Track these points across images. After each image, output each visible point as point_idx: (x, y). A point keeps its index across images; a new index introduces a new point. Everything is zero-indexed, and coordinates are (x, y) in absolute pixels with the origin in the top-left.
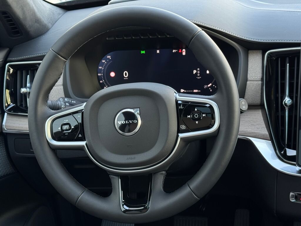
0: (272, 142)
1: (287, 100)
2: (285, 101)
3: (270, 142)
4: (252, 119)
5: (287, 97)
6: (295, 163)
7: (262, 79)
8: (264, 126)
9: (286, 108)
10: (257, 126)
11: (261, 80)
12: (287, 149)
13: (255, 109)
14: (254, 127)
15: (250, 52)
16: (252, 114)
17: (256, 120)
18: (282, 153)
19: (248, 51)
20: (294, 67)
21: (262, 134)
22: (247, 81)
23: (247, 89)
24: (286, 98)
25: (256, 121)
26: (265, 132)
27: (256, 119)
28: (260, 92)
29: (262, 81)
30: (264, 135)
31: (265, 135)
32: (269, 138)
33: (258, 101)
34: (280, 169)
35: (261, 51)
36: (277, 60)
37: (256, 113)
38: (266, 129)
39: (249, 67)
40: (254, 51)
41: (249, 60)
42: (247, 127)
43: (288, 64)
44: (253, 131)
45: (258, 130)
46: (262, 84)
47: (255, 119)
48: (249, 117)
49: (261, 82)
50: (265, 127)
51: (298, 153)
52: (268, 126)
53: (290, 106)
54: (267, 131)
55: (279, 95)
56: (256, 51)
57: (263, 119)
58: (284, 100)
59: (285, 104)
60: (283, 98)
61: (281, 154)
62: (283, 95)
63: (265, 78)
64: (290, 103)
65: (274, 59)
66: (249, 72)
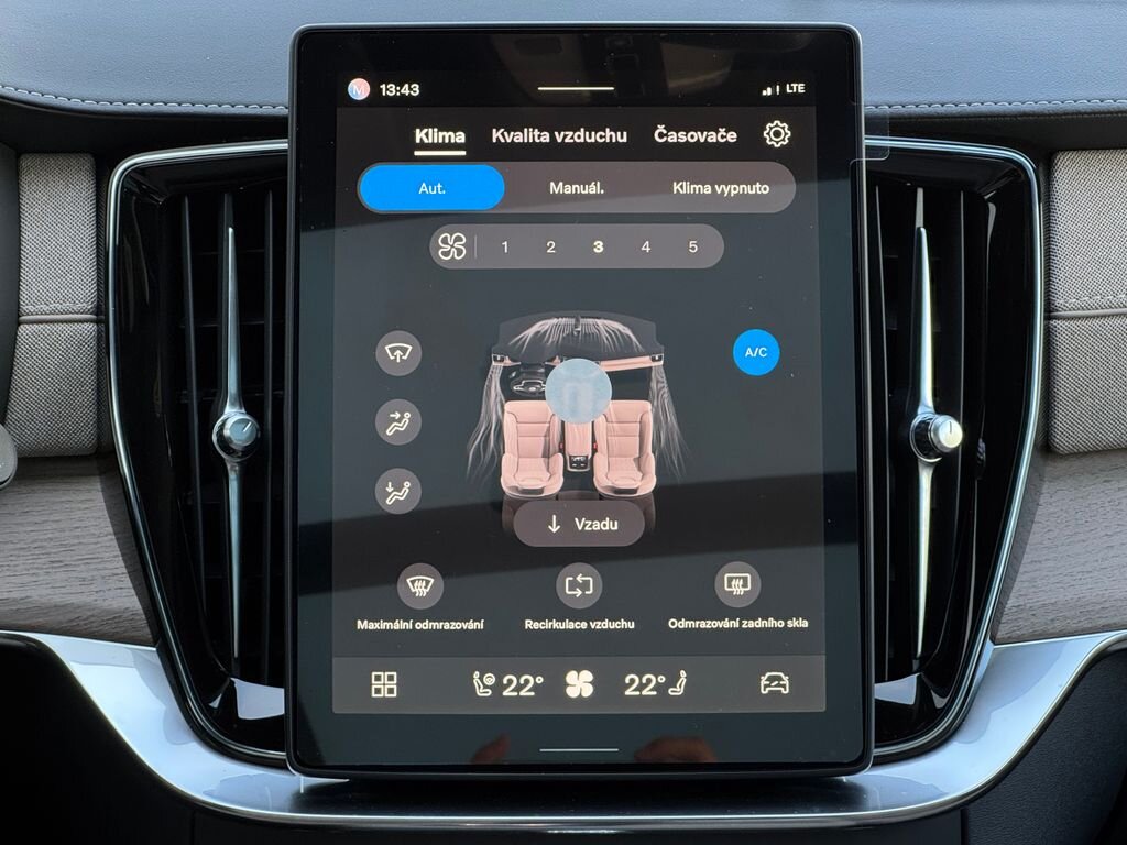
0: (159, 652)
1: (234, 421)
2: (222, 427)
3: (154, 649)
4: (57, 534)
5: (233, 404)
6: (281, 755)
7: (100, 311)
8: (119, 565)
9: (229, 467)
10: (82, 568)
11: (93, 317)
12: (239, 684)
13: (70, 476)
14: (64, 576)
15: (26, 162)
16: (54, 503)
17: (78, 537)
18: (215, 704)
19: (18, 157)
20: (262, 243)
21: (108, 612)
22: (19, 324)
23: (16, 370)
24: (228, 410)
25: (76, 541)
26: (123, 597)
27: (78, 532)
28: (90, 380)
29: (97, 322)
30: (117, 617)
31: (125, 615)
32: (147, 632)
33: (80, 434)
34: (206, 793)
35: (86, 162)
36: (174, 207)
37: (74, 497)
38: (128, 582)
39: (26, 247)
40: (51, 160)
41: (25, 207)
42: (26, 579)
43: (231, 230)
44: (59, 598)
45: (83, 588)
46: (98, 338)
47: (67, 533)
48: (37, 519)
49: (92, 327)
50: (125, 570)
51: (293, 701)
52: (139, 566)
53: (247, 450)
54: (133, 591)
55: (189, 396)
56: (61, 160)
57: (110, 530)
58: (219, 423)
59: (225, 442)
60: (210, 412)
61: (207, 711)
62: (214, 395)
63: (115, 306)
64: (249, 438)
65: (161, 201)
66: (27, 274)
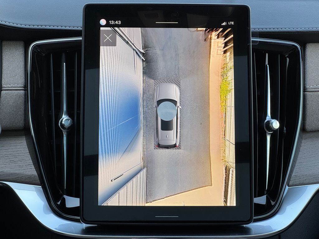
0: (42, 187)
1: (65, 119)
3: (41, 187)
4: (12, 153)
5: (65, 114)
6: (79, 218)
7: (25, 87)
8: (31, 162)
9: (63, 133)
10: (20, 162)
11: (23, 89)
12: (65, 196)
13: (16, 135)
14: (14, 165)
15: (4, 43)
16: (11, 143)
17: (18, 153)
18: (59, 203)
19: (2, 41)
20: (74, 68)
21: (27, 176)
22: (2, 90)
24: (64, 116)
25: (18, 155)
26: (32, 171)
27: (18, 152)
28: (23, 107)
30: (30, 177)
31: (32, 176)
32: (39, 181)
33: (20, 123)
34: (55, 229)
35: (22, 44)
36: (48, 56)
37: (17, 142)
38: (33, 167)
40: (12, 43)
41: (4, 56)
42: (3, 166)
43: (65, 64)
44: (12, 171)
45: (20, 169)
46: (25, 95)
47: (15, 152)
48: (7, 148)
49: (23, 92)
50: (32, 163)
51: (82, 202)
52: (36, 162)
53: (69, 128)
54: (35, 169)
55: (52, 112)
56: (15, 43)
57: (28, 151)
58: (61, 120)
59: (62, 125)
60: (58, 117)
61: (57, 205)
62: (59, 112)
63: (30, 85)
64: (70, 123)
65: (44, 55)
66: (4, 76)
